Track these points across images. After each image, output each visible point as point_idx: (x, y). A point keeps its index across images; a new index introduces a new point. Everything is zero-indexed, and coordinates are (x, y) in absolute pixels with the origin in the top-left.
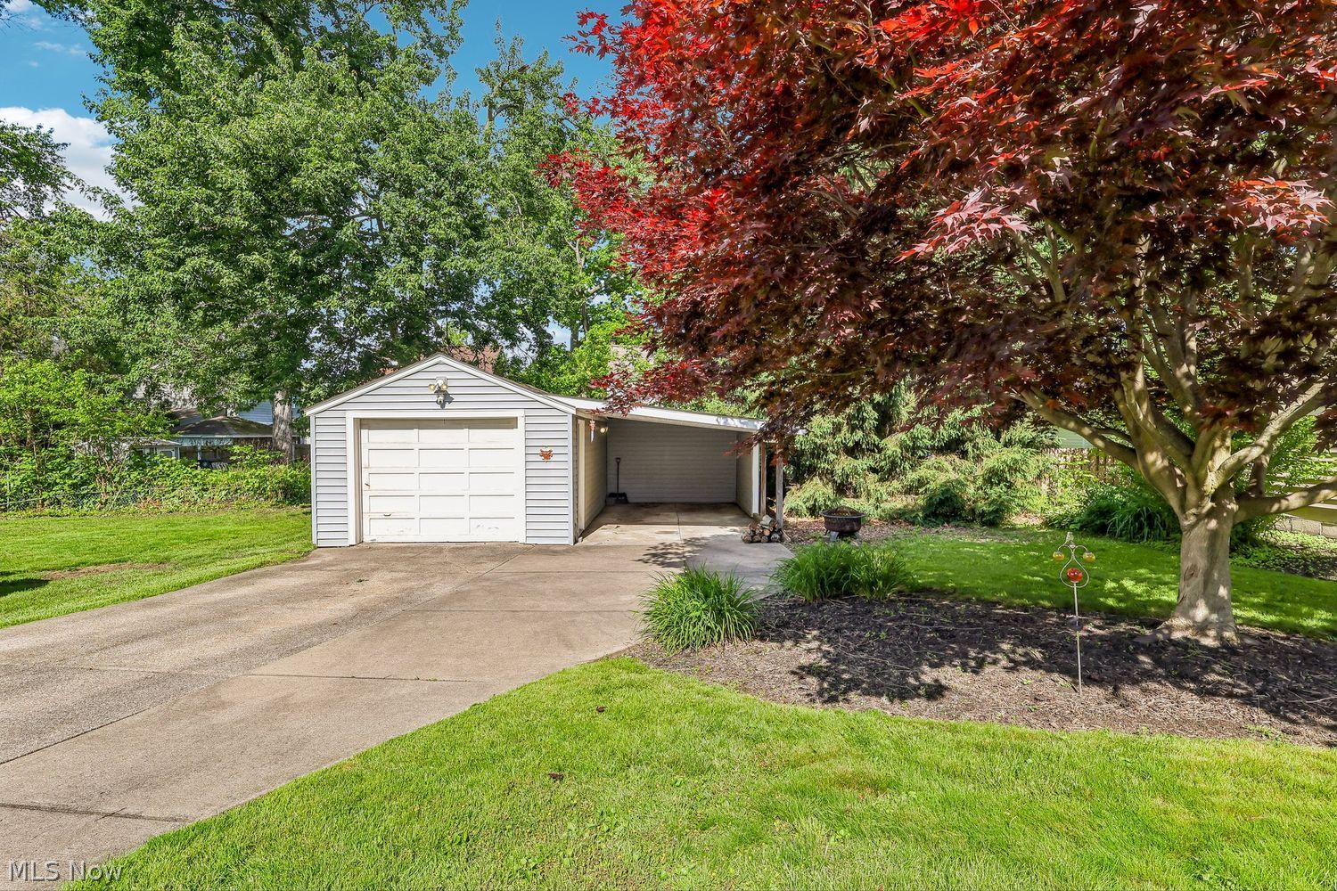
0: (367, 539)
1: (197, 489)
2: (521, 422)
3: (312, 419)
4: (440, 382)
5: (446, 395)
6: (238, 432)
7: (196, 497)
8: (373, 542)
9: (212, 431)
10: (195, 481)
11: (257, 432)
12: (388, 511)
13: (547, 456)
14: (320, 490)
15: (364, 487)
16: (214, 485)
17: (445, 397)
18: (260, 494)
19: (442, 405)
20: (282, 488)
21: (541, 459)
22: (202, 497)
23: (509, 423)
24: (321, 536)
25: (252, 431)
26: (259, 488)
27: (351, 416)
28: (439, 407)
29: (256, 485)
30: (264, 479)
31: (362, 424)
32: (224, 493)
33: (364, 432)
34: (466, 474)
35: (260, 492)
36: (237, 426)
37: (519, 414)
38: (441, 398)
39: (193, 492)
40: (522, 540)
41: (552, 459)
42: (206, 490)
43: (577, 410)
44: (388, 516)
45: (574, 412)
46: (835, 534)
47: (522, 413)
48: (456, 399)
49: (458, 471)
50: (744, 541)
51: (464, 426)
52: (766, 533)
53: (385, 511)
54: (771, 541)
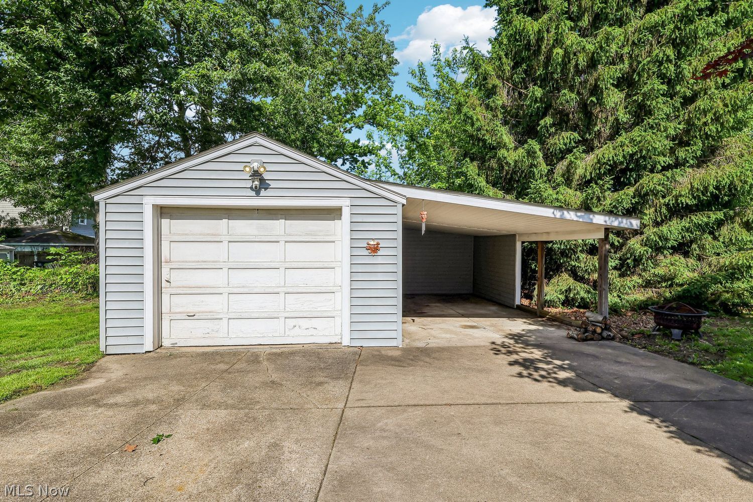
0: (166, 343)
1: (15, 283)
2: (346, 212)
3: (102, 205)
4: (255, 165)
5: (262, 181)
6: (68, 242)
7: (14, 290)
8: (174, 346)
9: (48, 241)
10: (14, 277)
11: (83, 242)
12: (191, 309)
13: (374, 249)
14: (110, 288)
15: (164, 284)
16: (31, 281)
17: (260, 183)
18: (72, 288)
19: (257, 191)
20: (92, 283)
21: (367, 253)
22: (19, 290)
23: (333, 213)
24: (110, 341)
25: (79, 241)
26: (71, 283)
27: (149, 202)
28: (253, 193)
29: (69, 280)
30: (78, 275)
31: (163, 212)
32: (39, 287)
33: (165, 222)
34: (282, 270)
35: (72, 286)
36: (68, 237)
37: (344, 203)
38: (257, 183)
39: (12, 286)
40: (346, 342)
41: (379, 253)
42: (24, 284)
43: (407, 199)
44: (191, 316)
45: (404, 202)
46: (676, 332)
47: (347, 202)
48: (273, 184)
49: (273, 266)
50: (572, 338)
51: (280, 216)
52: (599, 330)
53: (188, 310)
54: (603, 339)
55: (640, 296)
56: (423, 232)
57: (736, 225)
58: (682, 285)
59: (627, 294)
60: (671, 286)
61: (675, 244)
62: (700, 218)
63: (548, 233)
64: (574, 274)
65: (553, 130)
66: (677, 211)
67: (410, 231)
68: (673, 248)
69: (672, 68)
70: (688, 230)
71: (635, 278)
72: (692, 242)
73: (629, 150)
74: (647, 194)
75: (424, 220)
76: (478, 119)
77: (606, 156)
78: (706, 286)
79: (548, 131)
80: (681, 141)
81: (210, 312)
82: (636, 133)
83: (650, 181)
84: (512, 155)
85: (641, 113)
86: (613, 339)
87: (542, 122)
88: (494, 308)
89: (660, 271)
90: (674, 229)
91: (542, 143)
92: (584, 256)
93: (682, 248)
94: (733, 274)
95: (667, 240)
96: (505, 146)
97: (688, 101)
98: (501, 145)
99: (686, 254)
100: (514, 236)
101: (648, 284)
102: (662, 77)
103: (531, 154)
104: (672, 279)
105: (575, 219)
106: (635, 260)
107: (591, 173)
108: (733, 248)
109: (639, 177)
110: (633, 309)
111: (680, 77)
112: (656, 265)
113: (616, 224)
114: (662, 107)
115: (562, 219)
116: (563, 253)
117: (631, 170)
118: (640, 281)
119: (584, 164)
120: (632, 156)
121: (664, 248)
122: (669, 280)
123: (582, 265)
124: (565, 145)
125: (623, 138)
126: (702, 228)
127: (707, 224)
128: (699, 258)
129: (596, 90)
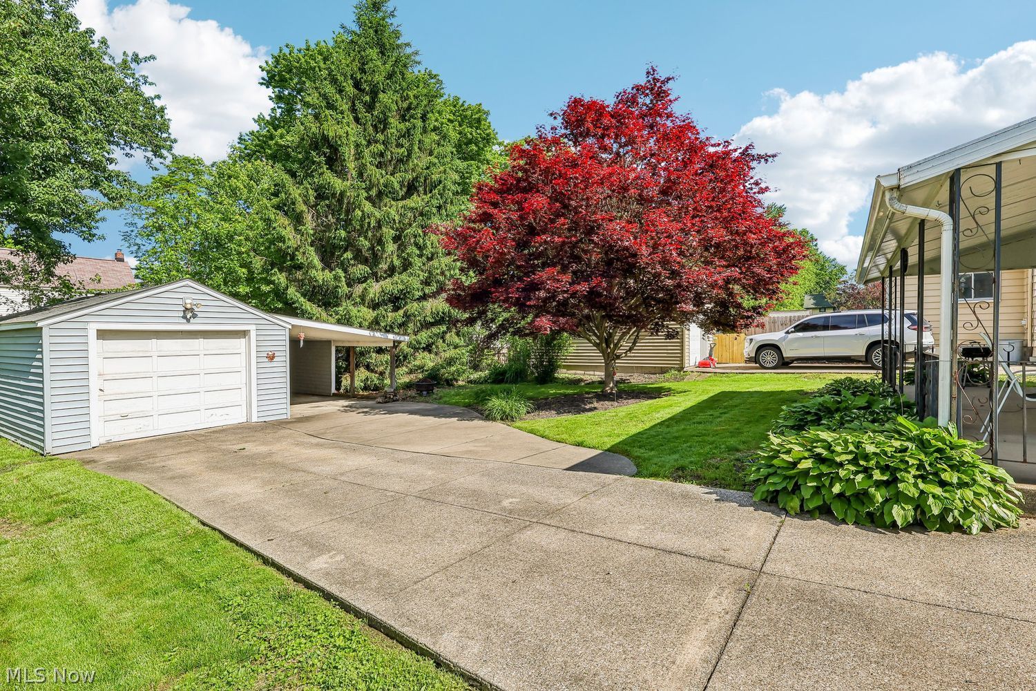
0: (102, 440)
2: (253, 334)
3: (45, 330)
8: (110, 442)
12: (124, 412)
13: (271, 358)
14: (55, 399)
15: (99, 393)
19: (188, 319)
21: (267, 360)
23: (244, 334)
24: (56, 443)
27: (92, 329)
28: (184, 321)
31: (105, 334)
33: (99, 342)
34: (202, 375)
37: (252, 328)
38: (191, 314)
40: (254, 420)
41: (275, 360)
43: (292, 325)
44: (124, 417)
45: (290, 327)
46: (425, 393)
47: (254, 327)
48: (200, 315)
49: (194, 372)
50: (380, 403)
51: (199, 336)
52: (392, 397)
53: (122, 412)
54: (394, 401)
55: (406, 379)
56: (301, 346)
57: (453, 333)
58: (428, 371)
59: (400, 379)
60: (423, 372)
61: (425, 346)
62: (435, 330)
63: (358, 342)
64: (368, 367)
65: (352, 262)
66: (427, 325)
67: (294, 342)
68: (423, 348)
69: (421, 240)
70: (430, 337)
71: (404, 368)
72: (433, 343)
73: (401, 287)
74: (410, 315)
75: (302, 339)
76: (289, 239)
77: (388, 289)
78: (438, 370)
79: (349, 262)
80: (427, 283)
81: (142, 411)
82: (404, 276)
83: (413, 307)
84: (322, 275)
85: (406, 265)
86: (398, 400)
87: (345, 256)
88: (316, 398)
89: (417, 363)
90: (424, 336)
91: (345, 271)
92: (374, 354)
93: (428, 348)
94: (450, 362)
95: (420, 343)
96: (314, 267)
97: (430, 259)
98: (311, 266)
99: (430, 352)
100: (330, 341)
101: (411, 372)
102: (416, 245)
103: (336, 278)
104: (423, 368)
105: (380, 336)
106: (404, 356)
107: (378, 299)
108: (451, 347)
109: (406, 303)
110: (403, 389)
111: (425, 246)
112: (415, 359)
113: (398, 339)
114: (417, 262)
115: (374, 336)
116: (362, 354)
117: (402, 299)
118: (407, 370)
119: (374, 289)
120: (402, 291)
121: (419, 348)
122: (421, 368)
123: (374, 361)
124: (361, 274)
125: (396, 278)
126: (437, 335)
127: (439, 333)
128: (436, 354)
129: (380, 242)
